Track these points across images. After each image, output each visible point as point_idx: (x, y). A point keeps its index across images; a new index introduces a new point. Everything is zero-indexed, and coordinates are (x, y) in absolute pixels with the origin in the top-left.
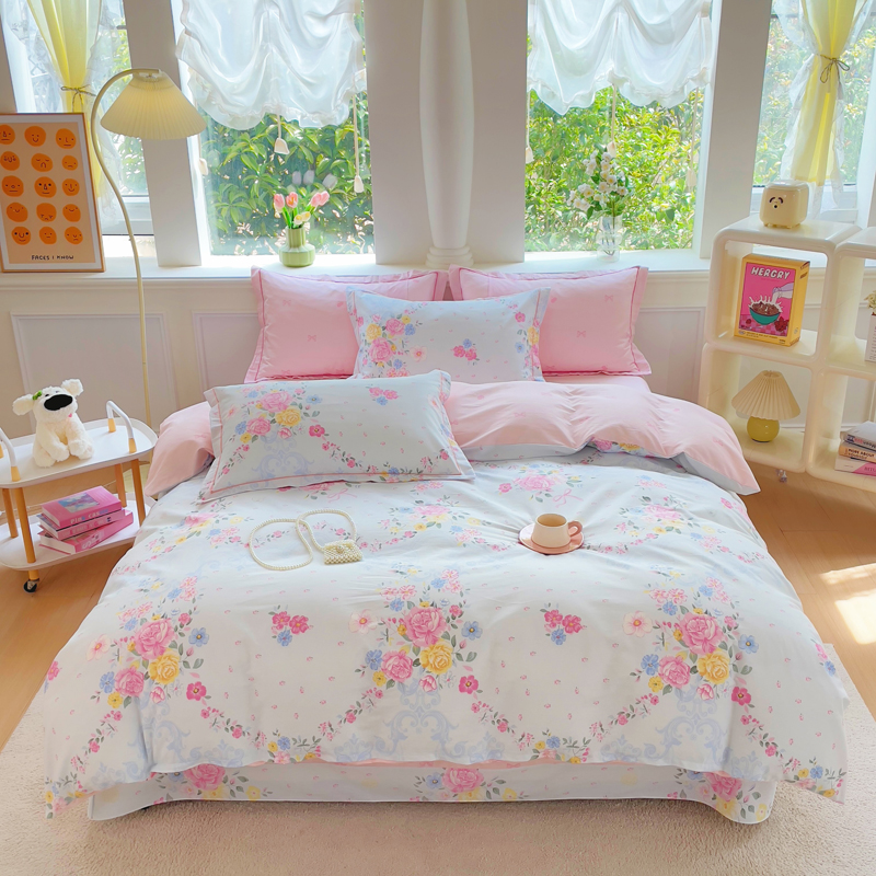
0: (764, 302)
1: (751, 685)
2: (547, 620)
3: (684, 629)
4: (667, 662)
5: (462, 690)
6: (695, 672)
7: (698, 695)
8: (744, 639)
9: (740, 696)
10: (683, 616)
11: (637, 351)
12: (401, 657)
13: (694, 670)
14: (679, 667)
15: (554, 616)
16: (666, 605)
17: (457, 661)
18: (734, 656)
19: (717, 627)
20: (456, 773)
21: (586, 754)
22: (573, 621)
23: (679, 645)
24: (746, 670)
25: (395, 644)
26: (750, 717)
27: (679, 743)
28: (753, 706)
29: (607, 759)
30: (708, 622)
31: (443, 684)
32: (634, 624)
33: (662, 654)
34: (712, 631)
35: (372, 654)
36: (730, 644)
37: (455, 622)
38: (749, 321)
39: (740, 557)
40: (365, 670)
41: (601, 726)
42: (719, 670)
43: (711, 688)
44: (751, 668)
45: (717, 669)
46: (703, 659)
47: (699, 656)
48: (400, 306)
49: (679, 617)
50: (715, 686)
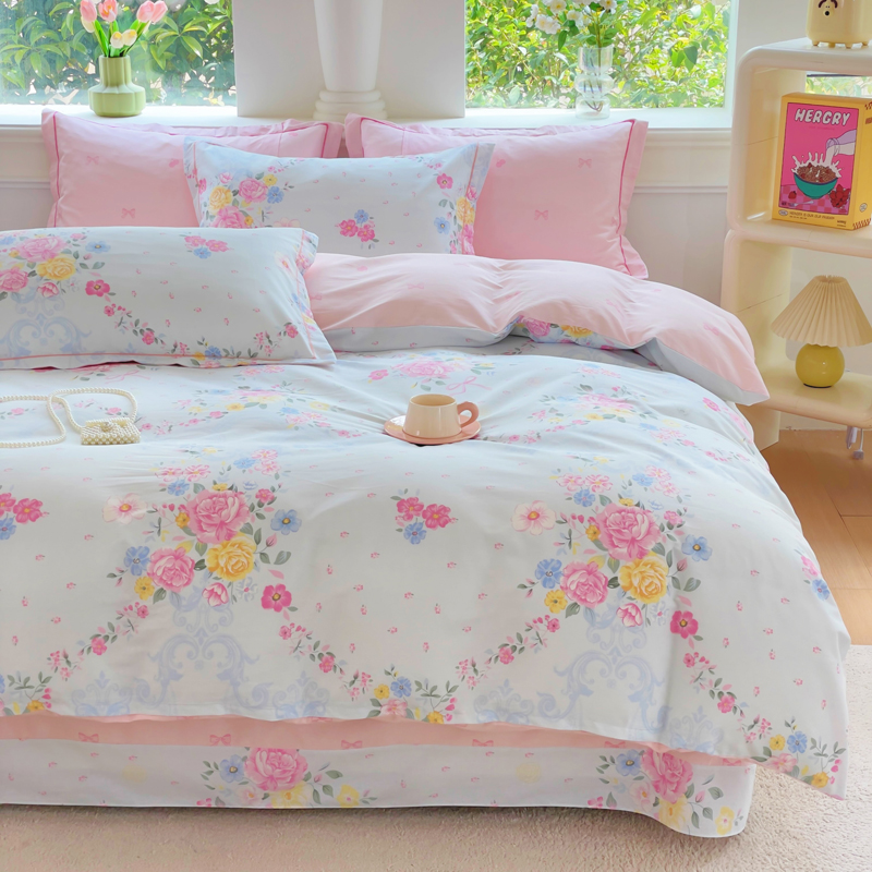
0: (815, 164)
1: (698, 607)
2: (400, 510)
3: (602, 525)
4: (575, 571)
5: (266, 604)
6: (616, 586)
7: (618, 620)
8: (691, 541)
9: (683, 624)
10: (602, 509)
11: (629, 248)
12: (178, 556)
13: (613, 582)
14: (591, 578)
15: (412, 505)
16: (580, 494)
17: (261, 564)
18: (674, 566)
19: (651, 524)
20: (264, 755)
21: (450, 708)
22: (438, 513)
23: (593, 547)
24: (692, 585)
25: (167, 542)
26: (696, 654)
27: (588, 693)
28: (700, 639)
29: (483, 719)
30: (639, 517)
31: (238, 596)
32: (529, 518)
33: (568, 559)
34: (644, 528)
35: (133, 551)
36: (669, 546)
37: (261, 511)
38: (793, 195)
39: (709, 454)
40: (124, 576)
41: (474, 665)
42: (651, 583)
43: (637, 609)
44: (699, 582)
45: (647, 582)
46: (628, 567)
47: (622, 563)
48: (262, 162)
49: (597, 508)
50: (644, 606)
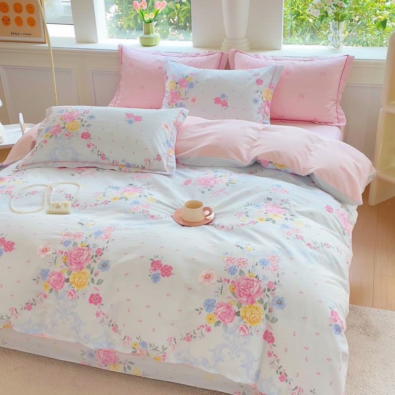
1: (276, 331)
2: (152, 266)
3: (237, 285)
4: (221, 306)
5: (91, 301)
6: (239, 316)
7: (237, 331)
8: (277, 299)
9: (268, 337)
10: (239, 277)
12: (60, 275)
13: (238, 314)
14: (228, 310)
15: (158, 264)
16: (231, 268)
17: (91, 283)
18: (267, 309)
19: (260, 288)
20: (102, 352)
21: (164, 356)
22: (167, 270)
23: (231, 295)
24: (274, 320)
25: (59, 267)
26: (273, 352)
27: (223, 361)
28: (275, 346)
29: (179, 362)
30: (255, 283)
31: (80, 297)
32: (206, 278)
33: (219, 300)
34: (256, 289)
35: (43, 270)
36: (266, 300)
37: (96, 259)
39: (309, 245)
40: (39, 280)
41: (175, 340)
42: (255, 317)
43: (247, 328)
44: (277, 320)
45: (253, 316)
46: (245, 308)
47: (243, 305)
48: (190, 70)
49: (237, 277)
50: (250, 327)
